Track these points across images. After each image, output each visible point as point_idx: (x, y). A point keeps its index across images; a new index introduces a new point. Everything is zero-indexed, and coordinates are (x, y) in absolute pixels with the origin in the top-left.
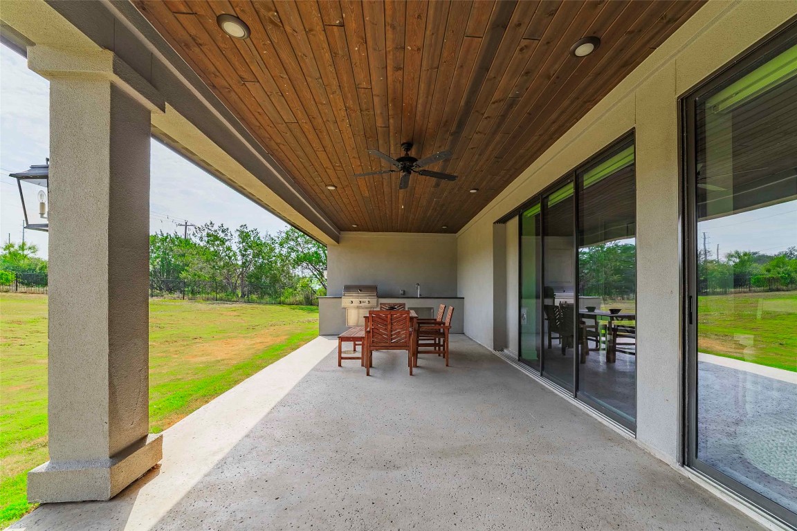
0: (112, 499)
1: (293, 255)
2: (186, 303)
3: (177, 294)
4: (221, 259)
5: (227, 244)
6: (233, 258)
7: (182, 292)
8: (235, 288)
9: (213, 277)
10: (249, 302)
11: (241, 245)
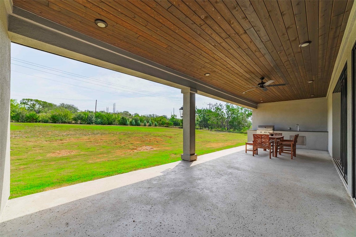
0: (190, 161)
1: (247, 113)
2: (209, 132)
3: (207, 129)
4: (220, 116)
5: (222, 110)
6: (224, 115)
7: (208, 128)
8: (225, 127)
9: (217, 123)
10: (229, 132)
11: (227, 110)
